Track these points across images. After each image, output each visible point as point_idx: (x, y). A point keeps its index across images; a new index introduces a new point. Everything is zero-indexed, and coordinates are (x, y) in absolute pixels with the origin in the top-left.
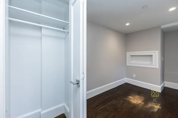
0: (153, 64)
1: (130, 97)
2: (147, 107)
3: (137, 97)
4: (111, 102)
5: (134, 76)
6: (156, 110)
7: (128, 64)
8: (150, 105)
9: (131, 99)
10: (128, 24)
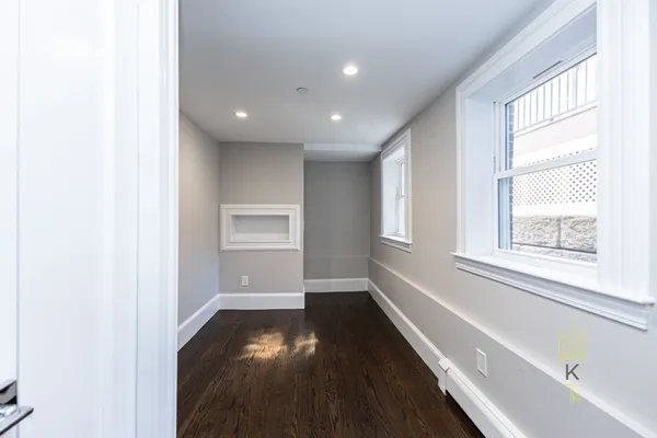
0: (291, 240)
1: (252, 347)
2: (297, 350)
3: (266, 338)
4: (205, 394)
5: (245, 280)
6: (312, 350)
7: (225, 247)
8: (299, 343)
9: (255, 351)
10: (241, 115)
